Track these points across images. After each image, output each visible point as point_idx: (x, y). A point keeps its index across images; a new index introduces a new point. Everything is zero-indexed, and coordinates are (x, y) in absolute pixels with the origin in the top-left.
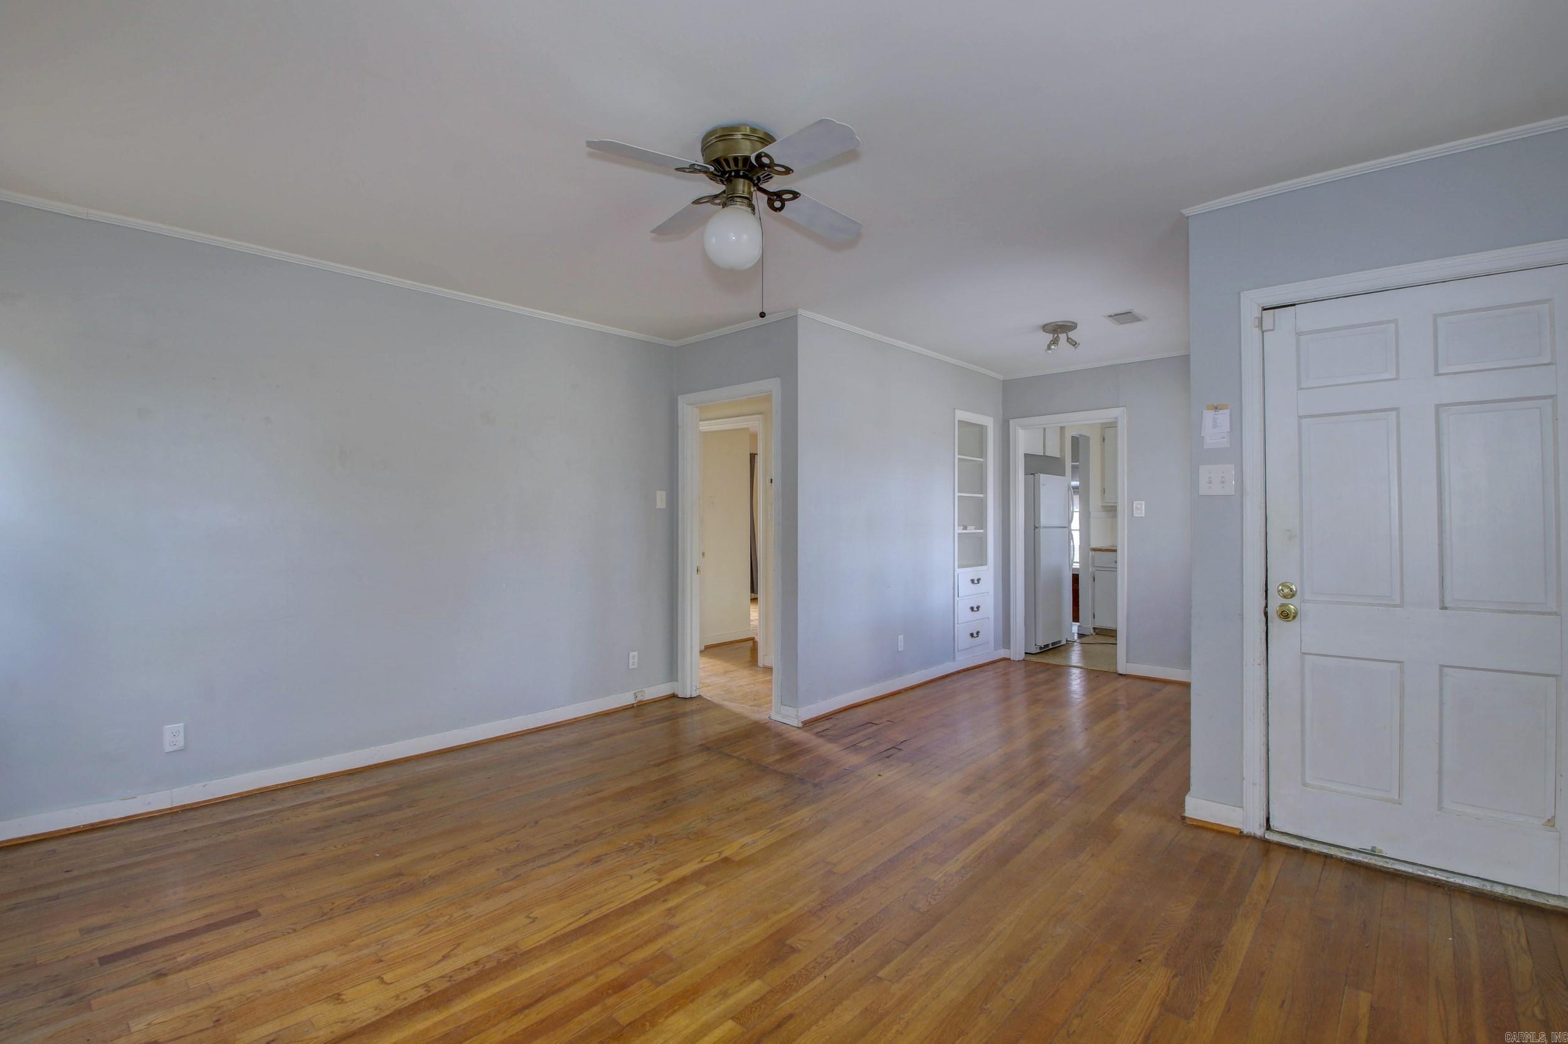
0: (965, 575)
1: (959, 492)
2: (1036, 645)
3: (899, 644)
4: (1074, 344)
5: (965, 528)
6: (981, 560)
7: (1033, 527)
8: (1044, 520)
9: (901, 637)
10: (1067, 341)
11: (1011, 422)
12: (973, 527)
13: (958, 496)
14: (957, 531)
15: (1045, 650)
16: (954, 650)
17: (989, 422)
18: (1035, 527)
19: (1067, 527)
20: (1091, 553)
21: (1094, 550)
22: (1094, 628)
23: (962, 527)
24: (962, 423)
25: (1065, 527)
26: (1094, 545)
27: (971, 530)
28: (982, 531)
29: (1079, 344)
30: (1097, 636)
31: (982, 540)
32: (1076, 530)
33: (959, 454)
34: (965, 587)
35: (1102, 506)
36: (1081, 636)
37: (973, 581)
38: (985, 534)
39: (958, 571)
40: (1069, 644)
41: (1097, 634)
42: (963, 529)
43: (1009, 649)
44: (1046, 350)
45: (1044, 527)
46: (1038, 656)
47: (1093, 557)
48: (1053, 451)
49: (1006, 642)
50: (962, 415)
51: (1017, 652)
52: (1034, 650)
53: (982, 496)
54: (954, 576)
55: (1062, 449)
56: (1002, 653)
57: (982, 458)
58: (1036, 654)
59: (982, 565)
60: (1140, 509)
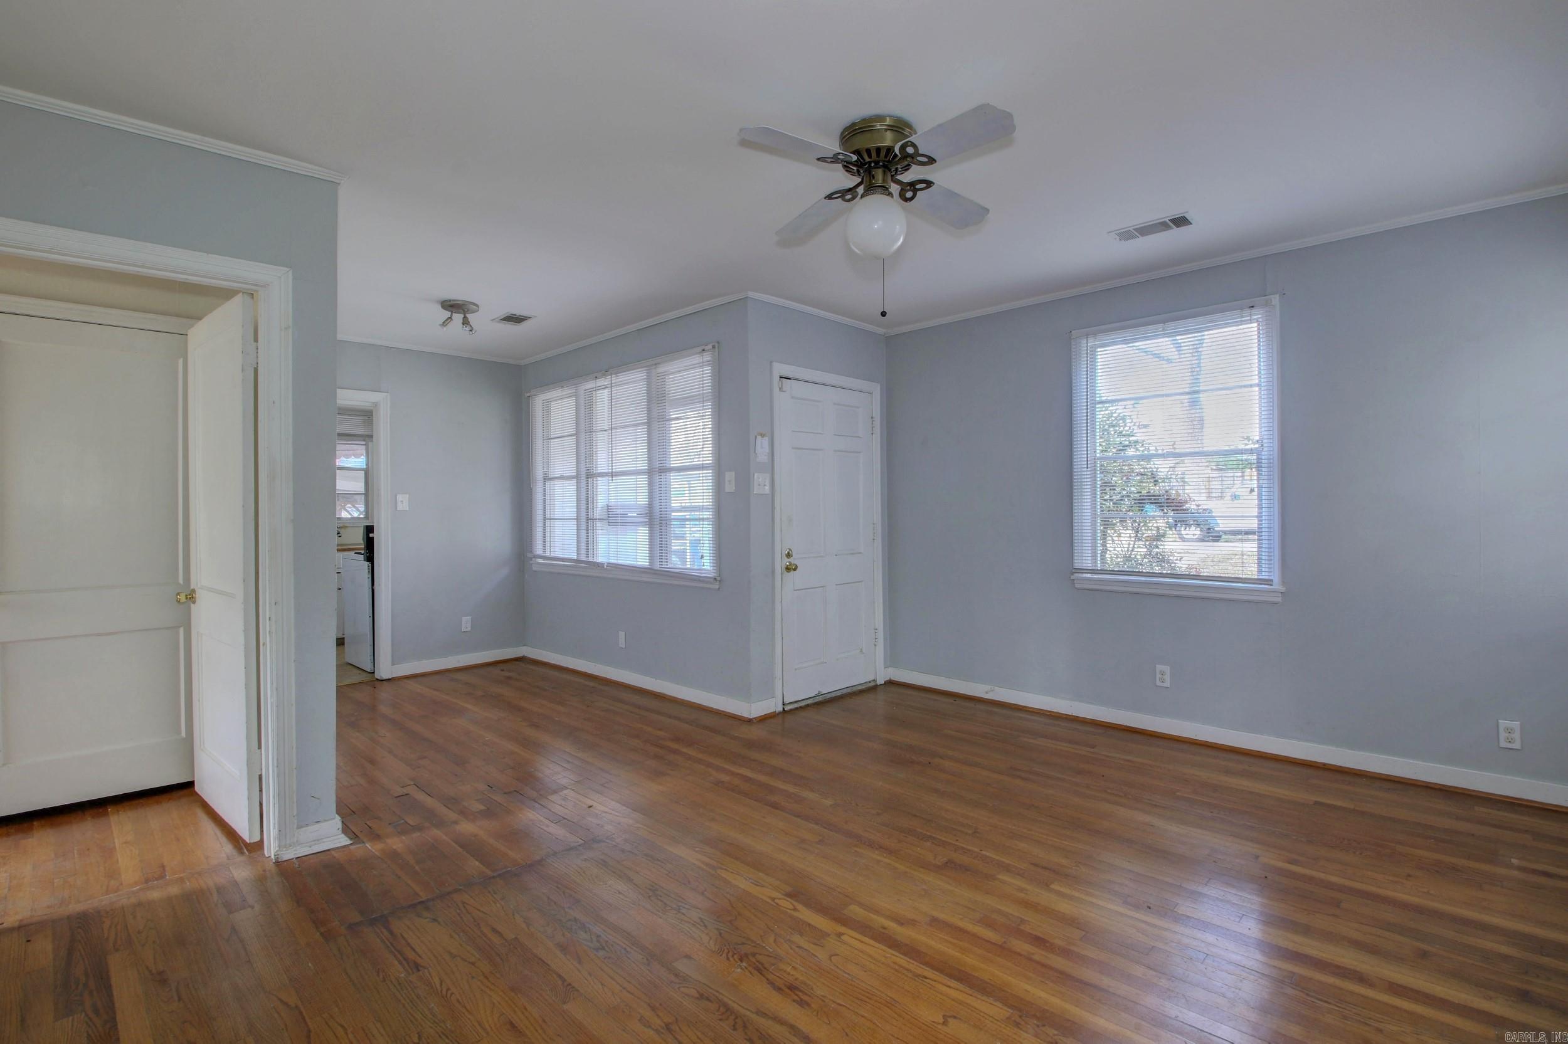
60: (404, 502)
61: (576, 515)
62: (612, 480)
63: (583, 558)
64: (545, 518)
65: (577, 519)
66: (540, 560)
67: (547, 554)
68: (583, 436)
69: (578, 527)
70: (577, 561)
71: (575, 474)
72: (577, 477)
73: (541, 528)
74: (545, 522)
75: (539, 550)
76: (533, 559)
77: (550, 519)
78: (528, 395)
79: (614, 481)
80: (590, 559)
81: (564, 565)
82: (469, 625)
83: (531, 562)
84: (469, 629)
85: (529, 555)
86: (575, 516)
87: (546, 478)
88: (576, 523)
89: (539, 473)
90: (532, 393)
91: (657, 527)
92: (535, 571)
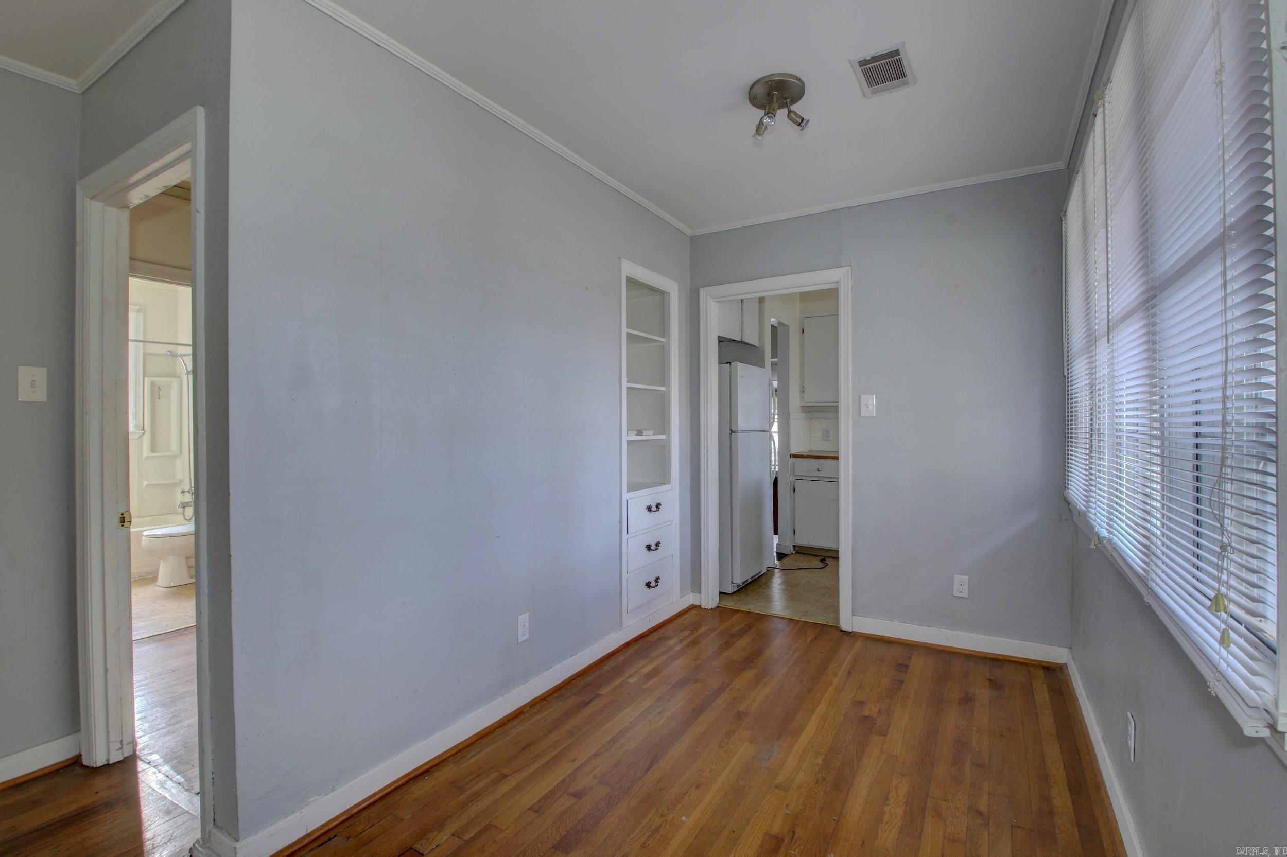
0: (638, 500)
1: (628, 382)
2: (732, 582)
3: (520, 629)
4: (800, 122)
5: (640, 433)
6: (663, 478)
7: (728, 431)
8: (742, 423)
9: (524, 618)
10: (788, 116)
11: (702, 291)
12: (652, 432)
13: (628, 388)
14: (625, 439)
15: (744, 589)
16: (621, 613)
17: (672, 288)
18: (732, 431)
19: (767, 431)
20: (791, 460)
21: (794, 456)
22: (794, 546)
23: (636, 432)
24: (632, 283)
25: (764, 431)
26: (794, 450)
27: (648, 435)
28: (664, 437)
29: (808, 121)
30: (798, 556)
31: (663, 449)
32: (775, 432)
33: (627, 327)
34: (639, 518)
35: (802, 407)
36: (781, 556)
37: (649, 509)
38: (668, 441)
39: (626, 496)
40: (770, 571)
41: (797, 552)
42: (637, 435)
43: (700, 593)
44: (753, 136)
45: (742, 431)
46: (735, 597)
47: (793, 464)
48: (751, 337)
49: (696, 586)
50: (629, 269)
51: (709, 599)
52: (730, 589)
53: (663, 389)
54: (621, 504)
55: (761, 337)
56: (691, 599)
57: (664, 337)
58: (734, 592)
59: (664, 484)
60: (870, 404)
82: (965, 588)
84: (965, 595)
85: (1065, 494)
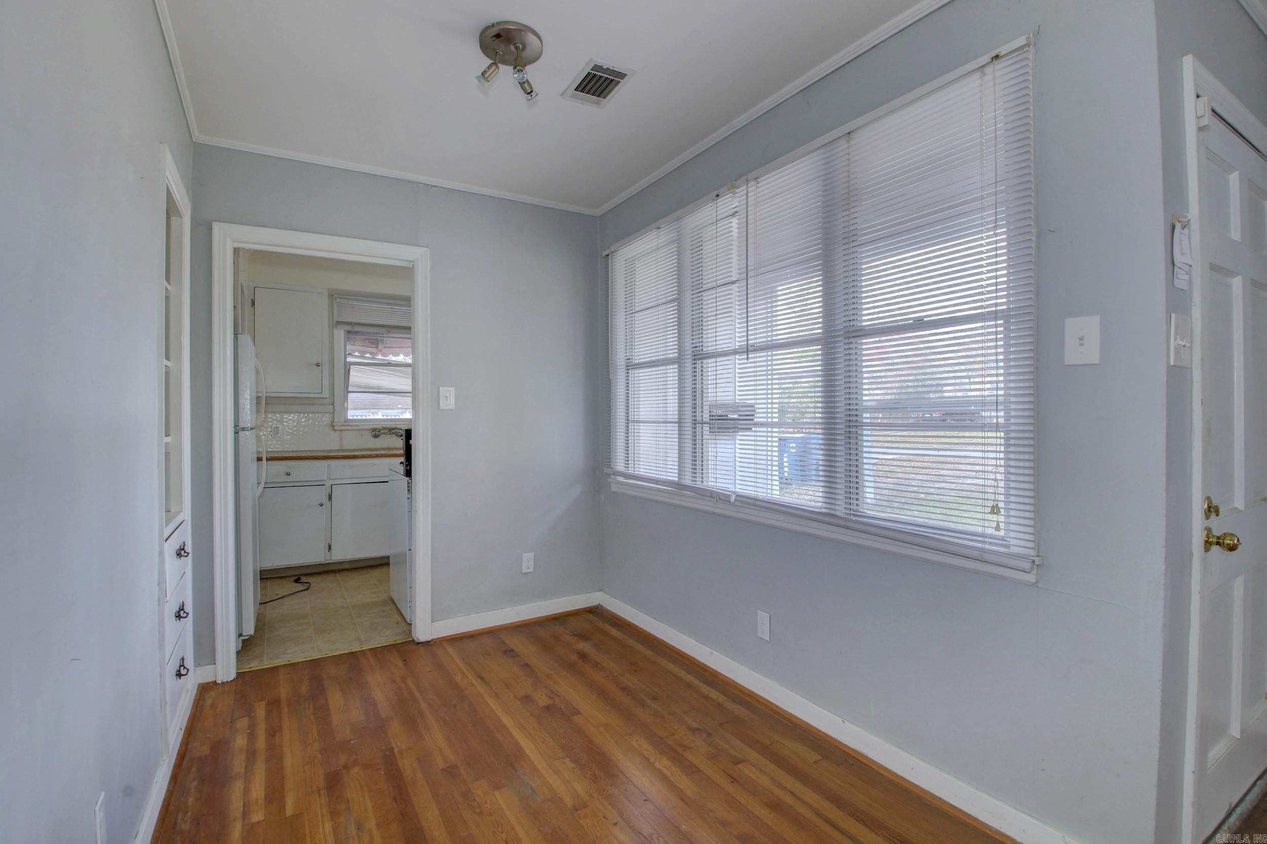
4: (530, 92)
11: (215, 227)
17: (186, 211)
28: (169, 439)
37: (179, 553)
53: (169, 364)
57: (170, 284)
60: (449, 397)
61: (677, 417)
62: (748, 359)
63: (688, 481)
64: (628, 420)
65: (680, 422)
66: (621, 479)
67: (631, 471)
68: (688, 297)
69: (680, 434)
70: (678, 485)
71: (677, 355)
72: (679, 361)
73: (622, 434)
74: (628, 427)
75: (620, 466)
76: (612, 477)
77: (634, 422)
78: (606, 253)
79: (750, 360)
80: (699, 484)
81: (659, 490)
82: (532, 563)
83: (609, 480)
84: (531, 570)
85: (607, 470)
86: (675, 418)
87: (631, 366)
88: (677, 428)
89: (620, 357)
90: (612, 248)
91: (841, 440)
92: (615, 493)
